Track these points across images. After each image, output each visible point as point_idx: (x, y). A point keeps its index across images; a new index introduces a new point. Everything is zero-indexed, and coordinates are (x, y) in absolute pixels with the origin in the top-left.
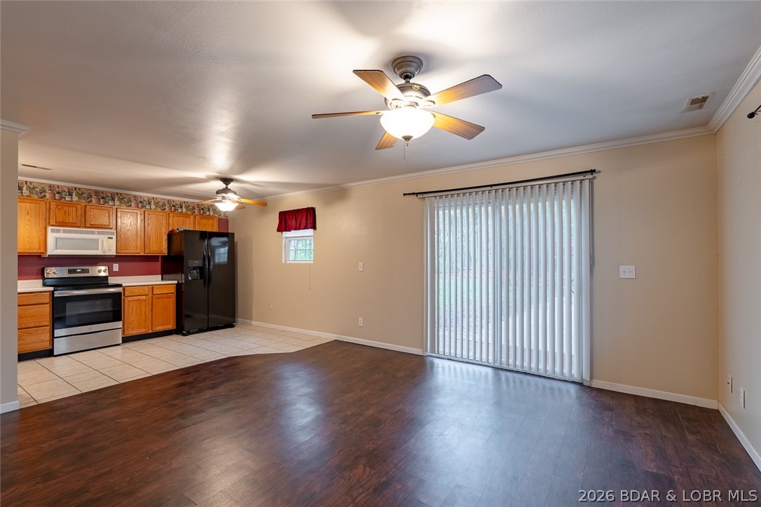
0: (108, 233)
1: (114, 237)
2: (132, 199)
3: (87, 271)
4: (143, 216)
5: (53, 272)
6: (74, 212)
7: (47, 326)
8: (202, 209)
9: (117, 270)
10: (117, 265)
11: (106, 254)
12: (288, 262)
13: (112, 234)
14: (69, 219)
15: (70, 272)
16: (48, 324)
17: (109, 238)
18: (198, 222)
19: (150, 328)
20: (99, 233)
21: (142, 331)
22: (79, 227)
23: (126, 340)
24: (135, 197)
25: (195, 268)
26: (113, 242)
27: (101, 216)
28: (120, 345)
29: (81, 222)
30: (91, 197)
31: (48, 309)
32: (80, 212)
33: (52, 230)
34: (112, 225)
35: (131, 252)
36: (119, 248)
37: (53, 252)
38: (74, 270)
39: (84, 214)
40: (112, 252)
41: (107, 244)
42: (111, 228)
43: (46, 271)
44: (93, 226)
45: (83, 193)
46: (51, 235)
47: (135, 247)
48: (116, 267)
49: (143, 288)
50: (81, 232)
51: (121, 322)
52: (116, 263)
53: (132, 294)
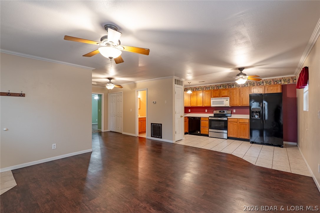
0: (226, 98)
1: (228, 100)
3: (224, 112)
4: (240, 90)
5: (215, 112)
11: (226, 106)
13: (228, 98)
14: (216, 95)
15: (220, 112)
16: (208, 127)
18: (268, 89)
19: (238, 136)
20: (224, 99)
21: (235, 136)
23: (228, 138)
25: (256, 112)
26: (228, 102)
27: (226, 93)
28: (226, 139)
29: (220, 96)
30: (226, 86)
31: (208, 122)
32: (219, 92)
33: (212, 99)
34: (229, 95)
35: (235, 105)
36: (231, 104)
37: (212, 105)
38: (221, 111)
39: (220, 93)
40: (228, 105)
41: (226, 102)
42: (228, 97)
43: (214, 111)
44: (223, 97)
45: (224, 85)
46: (212, 101)
47: (237, 103)
48: (234, 111)
49: (235, 119)
50: (219, 99)
51: (227, 131)
52: (234, 109)
53: (231, 121)
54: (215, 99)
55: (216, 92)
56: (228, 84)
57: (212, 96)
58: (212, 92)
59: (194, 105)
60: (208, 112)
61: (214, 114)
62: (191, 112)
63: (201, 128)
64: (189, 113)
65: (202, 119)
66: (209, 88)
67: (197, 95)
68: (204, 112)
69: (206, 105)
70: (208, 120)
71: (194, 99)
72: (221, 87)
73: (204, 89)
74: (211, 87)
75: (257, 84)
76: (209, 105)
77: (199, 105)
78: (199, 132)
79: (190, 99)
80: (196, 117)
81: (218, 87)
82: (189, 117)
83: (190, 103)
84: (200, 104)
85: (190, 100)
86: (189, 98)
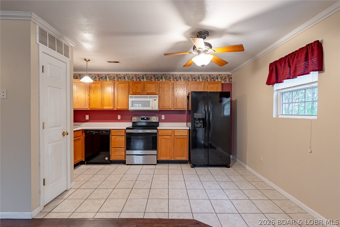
0: (154, 97)
1: (157, 99)
2: (171, 77)
3: (149, 119)
4: (173, 85)
5: (135, 119)
6: (140, 86)
7: (124, 148)
8: (213, 78)
9: (164, 119)
10: (164, 116)
11: (153, 109)
12: (280, 116)
13: (156, 97)
14: (138, 91)
15: (142, 119)
16: (124, 147)
17: (155, 100)
18: (207, 87)
19: (173, 157)
20: (150, 97)
21: (168, 158)
22: (142, 95)
23: (159, 162)
24: (173, 75)
25: (199, 119)
26: (157, 102)
27: (152, 88)
28: (156, 165)
29: (143, 92)
30: (152, 78)
31: (124, 139)
32: (142, 86)
33: (131, 97)
34: (157, 93)
35: (167, 108)
36: (161, 106)
37: (131, 108)
38: (144, 118)
39: (144, 87)
40: (156, 108)
41: (153, 104)
42: (157, 95)
43: (133, 118)
44: (148, 94)
45: (148, 77)
46: (130, 100)
47: (169, 105)
48: (163, 117)
49: (169, 131)
50: (142, 97)
51: (156, 151)
52: (163, 114)
53: (163, 135)
54: (135, 97)
55: (136, 85)
56: (154, 75)
57: (131, 92)
58: (131, 84)
59: (97, 106)
60: (122, 120)
61: (133, 123)
62: (90, 120)
63: (112, 150)
64: (87, 121)
65: (112, 133)
66: (125, 78)
67: (102, 87)
68: (116, 120)
69: (119, 108)
70: (123, 134)
71: (97, 96)
72: (143, 78)
73: (116, 79)
74: (128, 78)
75: (192, 80)
76: (124, 107)
77: (106, 108)
78: (107, 159)
79: (89, 95)
80: (102, 131)
81: (139, 78)
82: (85, 131)
83: (89, 103)
84: (109, 106)
85: (87, 97)
86: (87, 94)
